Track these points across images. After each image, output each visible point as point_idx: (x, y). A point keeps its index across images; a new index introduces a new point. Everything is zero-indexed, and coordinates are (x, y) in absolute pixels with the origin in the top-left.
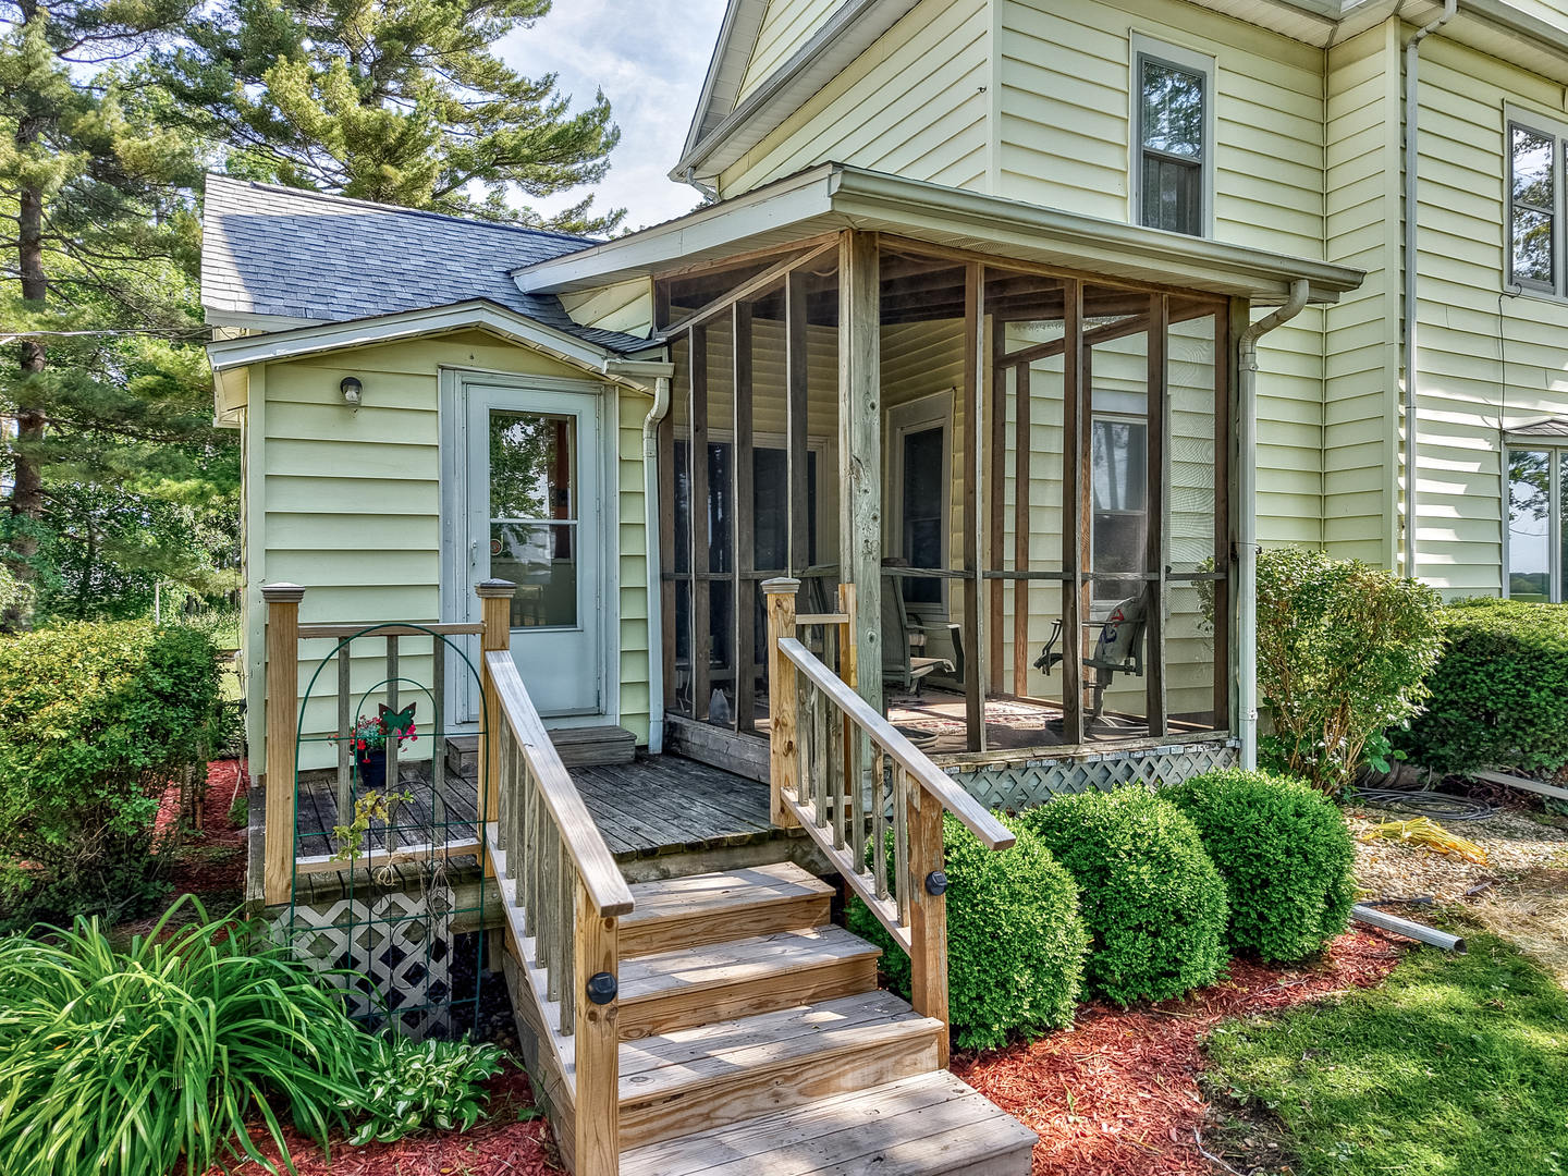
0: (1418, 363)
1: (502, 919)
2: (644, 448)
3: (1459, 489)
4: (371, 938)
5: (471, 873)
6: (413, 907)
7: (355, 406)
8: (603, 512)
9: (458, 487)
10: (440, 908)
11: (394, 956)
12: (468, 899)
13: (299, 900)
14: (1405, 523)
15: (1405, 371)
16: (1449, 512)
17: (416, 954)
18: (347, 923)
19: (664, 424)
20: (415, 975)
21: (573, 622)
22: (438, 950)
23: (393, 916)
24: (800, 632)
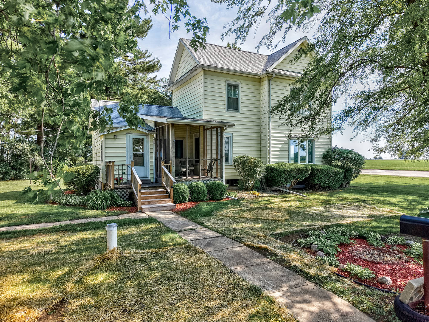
0: (271, 127)
1: (133, 192)
2: (153, 142)
3: (280, 146)
4: (121, 193)
5: (130, 188)
6: (125, 191)
7: (116, 139)
8: (147, 151)
9: (129, 148)
10: (127, 191)
11: (123, 195)
12: (130, 190)
13: (115, 189)
14: (269, 151)
15: (269, 129)
16: (278, 149)
17: (125, 195)
18: (119, 191)
19: (156, 139)
20: (125, 197)
21: (143, 165)
22: (127, 195)
23: (123, 191)
24: (165, 166)
